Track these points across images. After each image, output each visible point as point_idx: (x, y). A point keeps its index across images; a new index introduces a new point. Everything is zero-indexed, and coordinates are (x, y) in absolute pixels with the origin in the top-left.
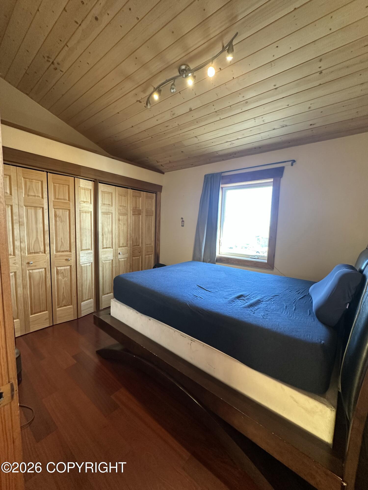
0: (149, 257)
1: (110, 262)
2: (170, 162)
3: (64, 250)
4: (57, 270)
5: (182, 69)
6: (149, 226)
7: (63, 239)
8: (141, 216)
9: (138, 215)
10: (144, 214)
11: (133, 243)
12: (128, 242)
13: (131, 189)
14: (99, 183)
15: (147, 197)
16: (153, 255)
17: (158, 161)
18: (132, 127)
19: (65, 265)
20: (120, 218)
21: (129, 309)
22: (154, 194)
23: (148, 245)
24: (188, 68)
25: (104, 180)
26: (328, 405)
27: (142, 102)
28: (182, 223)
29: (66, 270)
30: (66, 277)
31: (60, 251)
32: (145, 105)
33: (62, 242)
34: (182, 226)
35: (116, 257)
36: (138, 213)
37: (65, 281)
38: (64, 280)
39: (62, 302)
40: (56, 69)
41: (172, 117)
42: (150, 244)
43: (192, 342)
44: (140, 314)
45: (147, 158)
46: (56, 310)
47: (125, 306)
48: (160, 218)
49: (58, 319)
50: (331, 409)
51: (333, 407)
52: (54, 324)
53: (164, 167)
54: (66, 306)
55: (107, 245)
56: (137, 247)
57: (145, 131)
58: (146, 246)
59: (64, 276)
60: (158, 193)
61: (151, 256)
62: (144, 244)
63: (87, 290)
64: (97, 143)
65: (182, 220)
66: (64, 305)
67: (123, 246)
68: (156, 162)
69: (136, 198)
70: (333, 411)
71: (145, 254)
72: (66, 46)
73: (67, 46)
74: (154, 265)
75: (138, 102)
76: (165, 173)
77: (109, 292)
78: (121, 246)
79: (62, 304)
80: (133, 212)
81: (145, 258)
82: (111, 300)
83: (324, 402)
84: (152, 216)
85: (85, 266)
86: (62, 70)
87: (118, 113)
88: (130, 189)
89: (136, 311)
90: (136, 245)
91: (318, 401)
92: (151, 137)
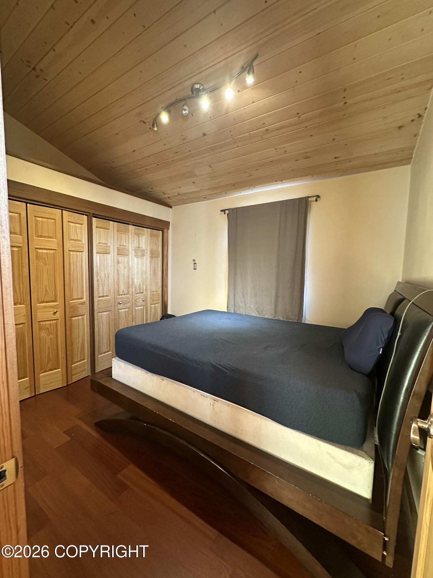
0: (155, 307)
1: (107, 314)
2: (179, 194)
3: (49, 300)
4: (40, 325)
5: (195, 88)
6: (155, 270)
7: (47, 286)
8: (144, 257)
9: (142, 256)
10: (148, 255)
11: (135, 290)
12: (129, 289)
13: (133, 225)
14: (93, 218)
15: (152, 235)
16: (160, 304)
17: (164, 192)
18: (133, 152)
19: (51, 319)
20: (120, 260)
21: (137, 369)
22: (160, 231)
23: (154, 293)
24: (202, 87)
25: (100, 214)
26: (366, 457)
27: (147, 123)
28: (194, 265)
29: (52, 325)
30: (52, 333)
31: (43, 301)
32: (151, 126)
33: (46, 290)
34: (194, 269)
35: (115, 308)
36: (142, 255)
37: (51, 339)
38: (50, 337)
39: (47, 366)
40: (38, 77)
41: (182, 142)
42: (156, 291)
43: (215, 402)
44: (150, 374)
45: (152, 189)
46: (40, 376)
47: (131, 366)
48: (168, 260)
49: (41, 387)
50: (369, 461)
51: (371, 459)
52: (36, 394)
53: (171, 199)
54: (52, 370)
55: (103, 293)
56: (141, 294)
57: (150, 157)
58: (151, 293)
59: (49, 332)
60: (165, 230)
61: (158, 305)
62: (149, 291)
63: (80, 349)
64: (89, 169)
65: (194, 262)
66: (49, 369)
67: (123, 293)
68: (163, 194)
69: (139, 236)
70: (371, 463)
71: (150, 303)
72: (52, 50)
73: (54, 50)
74: (161, 317)
75: (142, 122)
76: (173, 207)
77: (106, 351)
78: (121, 294)
79: (46, 368)
80: (135, 253)
81: (151, 307)
82: (113, 359)
83: (362, 455)
84: (158, 257)
85: (76, 319)
86: (46, 78)
87: (117, 134)
88: (131, 225)
89: (146, 371)
90: (140, 293)
91: (355, 454)
92: (156, 164)
